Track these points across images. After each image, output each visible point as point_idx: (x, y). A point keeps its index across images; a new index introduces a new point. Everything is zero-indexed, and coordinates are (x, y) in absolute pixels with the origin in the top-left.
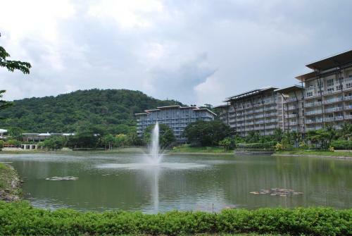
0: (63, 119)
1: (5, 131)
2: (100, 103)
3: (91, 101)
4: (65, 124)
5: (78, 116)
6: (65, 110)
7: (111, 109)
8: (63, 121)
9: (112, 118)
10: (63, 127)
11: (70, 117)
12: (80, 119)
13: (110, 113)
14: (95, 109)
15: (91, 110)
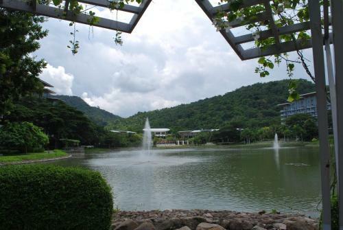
0: (223, 116)
1: (168, 130)
2: (259, 96)
3: (250, 96)
4: (224, 120)
5: (236, 111)
6: (225, 107)
7: (270, 102)
8: (223, 118)
9: (270, 110)
10: (222, 123)
11: (229, 113)
12: (237, 114)
13: (269, 105)
14: (254, 103)
15: (250, 105)
